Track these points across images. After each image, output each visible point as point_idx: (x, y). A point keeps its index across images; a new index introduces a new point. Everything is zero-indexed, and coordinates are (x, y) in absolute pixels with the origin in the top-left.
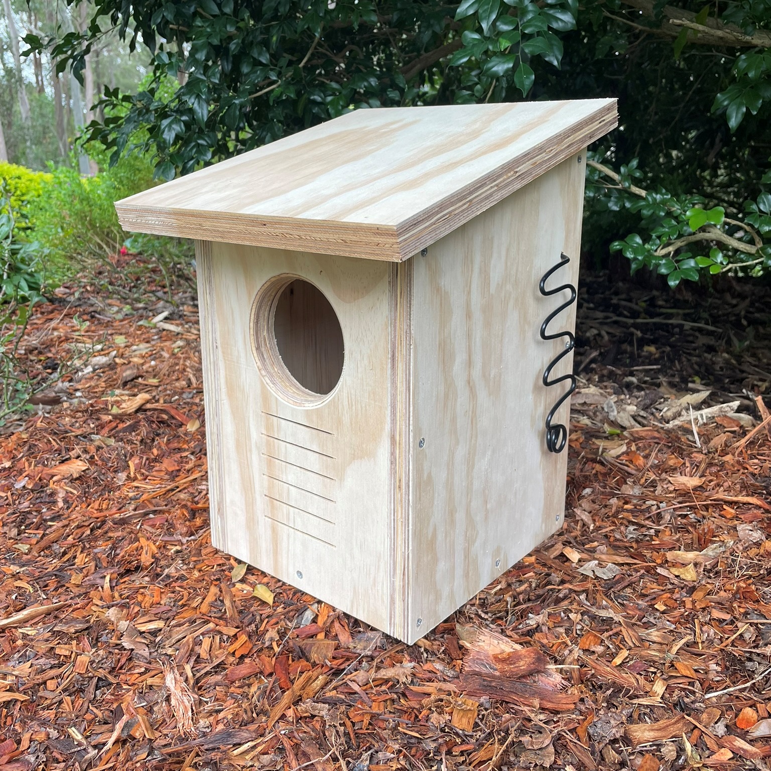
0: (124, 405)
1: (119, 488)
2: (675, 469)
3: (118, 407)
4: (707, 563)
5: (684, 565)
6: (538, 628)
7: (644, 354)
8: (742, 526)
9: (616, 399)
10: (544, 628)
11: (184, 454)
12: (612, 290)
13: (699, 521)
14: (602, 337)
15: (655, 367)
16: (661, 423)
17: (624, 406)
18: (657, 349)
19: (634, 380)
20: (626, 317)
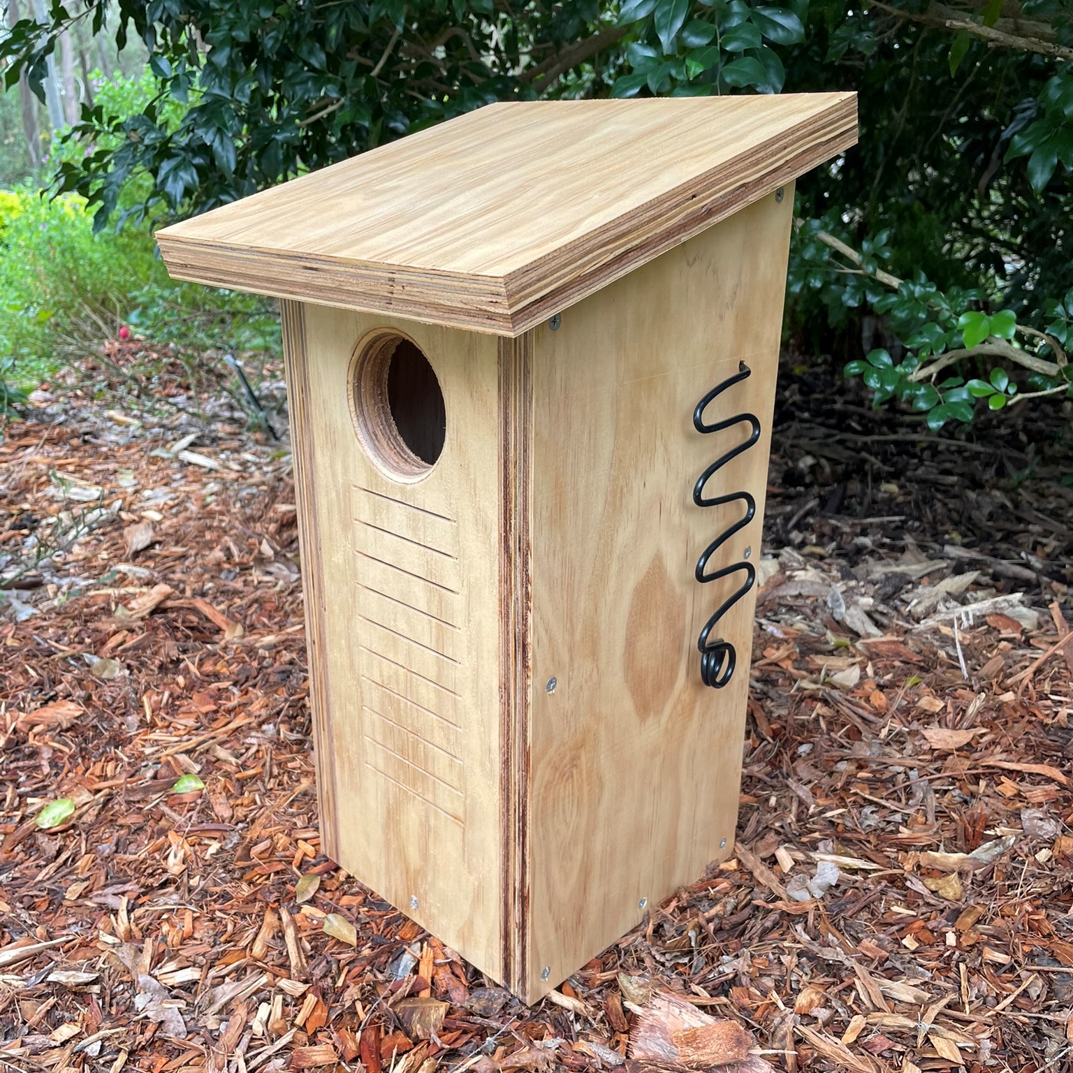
0: (133, 604)
1: (130, 740)
2: (932, 715)
3: (125, 606)
4: (977, 872)
5: (944, 873)
6: (734, 981)
7: (880, 496)
8: (1029, 811)
9: (844, 588)
10: (745, 980)
11: (222, 685)
12: (835, 389)
13: (966, 802)
14: (822, 468)
15: (897, 518)
16: (908, 622)
17: (856, 598)
18: (901, 487)
19: (867, 541)
20: (855, 432)
